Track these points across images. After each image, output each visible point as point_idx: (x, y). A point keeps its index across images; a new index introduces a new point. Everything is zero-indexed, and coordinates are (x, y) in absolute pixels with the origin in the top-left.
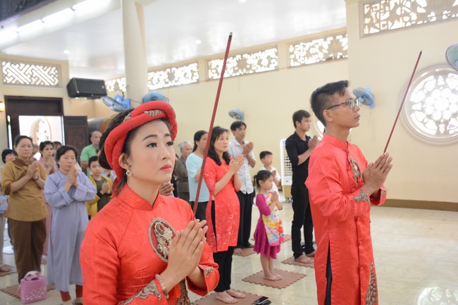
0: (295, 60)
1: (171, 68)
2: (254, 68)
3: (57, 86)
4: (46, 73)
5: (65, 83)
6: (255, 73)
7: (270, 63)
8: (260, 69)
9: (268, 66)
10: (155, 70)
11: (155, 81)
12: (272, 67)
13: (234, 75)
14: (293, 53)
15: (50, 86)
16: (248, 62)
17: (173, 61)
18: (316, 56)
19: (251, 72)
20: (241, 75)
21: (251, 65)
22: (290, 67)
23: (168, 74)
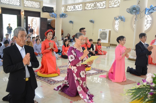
0: (111, 5)
1: (74, 5)
2: (99, 7)
3: (39, 8)
4: (36, 4)
5: (42, 8)
6: (99, 8)
7: (103, 6)
8: (100, 8)
9: (103, 7)
10: (70, 5)
11: (69, 9)
12: (104, 7)
13: (93, 9)
14: (110, 3)
15: (37, 8)
16: (97, 5)
17: (75, 3)
18: (117, 5)
19: (98, 8)
20: (95, 9)
21: (98, 6)
22: (109, 8)
23: (74, 7)
